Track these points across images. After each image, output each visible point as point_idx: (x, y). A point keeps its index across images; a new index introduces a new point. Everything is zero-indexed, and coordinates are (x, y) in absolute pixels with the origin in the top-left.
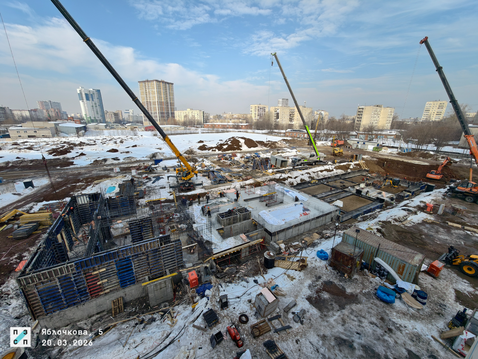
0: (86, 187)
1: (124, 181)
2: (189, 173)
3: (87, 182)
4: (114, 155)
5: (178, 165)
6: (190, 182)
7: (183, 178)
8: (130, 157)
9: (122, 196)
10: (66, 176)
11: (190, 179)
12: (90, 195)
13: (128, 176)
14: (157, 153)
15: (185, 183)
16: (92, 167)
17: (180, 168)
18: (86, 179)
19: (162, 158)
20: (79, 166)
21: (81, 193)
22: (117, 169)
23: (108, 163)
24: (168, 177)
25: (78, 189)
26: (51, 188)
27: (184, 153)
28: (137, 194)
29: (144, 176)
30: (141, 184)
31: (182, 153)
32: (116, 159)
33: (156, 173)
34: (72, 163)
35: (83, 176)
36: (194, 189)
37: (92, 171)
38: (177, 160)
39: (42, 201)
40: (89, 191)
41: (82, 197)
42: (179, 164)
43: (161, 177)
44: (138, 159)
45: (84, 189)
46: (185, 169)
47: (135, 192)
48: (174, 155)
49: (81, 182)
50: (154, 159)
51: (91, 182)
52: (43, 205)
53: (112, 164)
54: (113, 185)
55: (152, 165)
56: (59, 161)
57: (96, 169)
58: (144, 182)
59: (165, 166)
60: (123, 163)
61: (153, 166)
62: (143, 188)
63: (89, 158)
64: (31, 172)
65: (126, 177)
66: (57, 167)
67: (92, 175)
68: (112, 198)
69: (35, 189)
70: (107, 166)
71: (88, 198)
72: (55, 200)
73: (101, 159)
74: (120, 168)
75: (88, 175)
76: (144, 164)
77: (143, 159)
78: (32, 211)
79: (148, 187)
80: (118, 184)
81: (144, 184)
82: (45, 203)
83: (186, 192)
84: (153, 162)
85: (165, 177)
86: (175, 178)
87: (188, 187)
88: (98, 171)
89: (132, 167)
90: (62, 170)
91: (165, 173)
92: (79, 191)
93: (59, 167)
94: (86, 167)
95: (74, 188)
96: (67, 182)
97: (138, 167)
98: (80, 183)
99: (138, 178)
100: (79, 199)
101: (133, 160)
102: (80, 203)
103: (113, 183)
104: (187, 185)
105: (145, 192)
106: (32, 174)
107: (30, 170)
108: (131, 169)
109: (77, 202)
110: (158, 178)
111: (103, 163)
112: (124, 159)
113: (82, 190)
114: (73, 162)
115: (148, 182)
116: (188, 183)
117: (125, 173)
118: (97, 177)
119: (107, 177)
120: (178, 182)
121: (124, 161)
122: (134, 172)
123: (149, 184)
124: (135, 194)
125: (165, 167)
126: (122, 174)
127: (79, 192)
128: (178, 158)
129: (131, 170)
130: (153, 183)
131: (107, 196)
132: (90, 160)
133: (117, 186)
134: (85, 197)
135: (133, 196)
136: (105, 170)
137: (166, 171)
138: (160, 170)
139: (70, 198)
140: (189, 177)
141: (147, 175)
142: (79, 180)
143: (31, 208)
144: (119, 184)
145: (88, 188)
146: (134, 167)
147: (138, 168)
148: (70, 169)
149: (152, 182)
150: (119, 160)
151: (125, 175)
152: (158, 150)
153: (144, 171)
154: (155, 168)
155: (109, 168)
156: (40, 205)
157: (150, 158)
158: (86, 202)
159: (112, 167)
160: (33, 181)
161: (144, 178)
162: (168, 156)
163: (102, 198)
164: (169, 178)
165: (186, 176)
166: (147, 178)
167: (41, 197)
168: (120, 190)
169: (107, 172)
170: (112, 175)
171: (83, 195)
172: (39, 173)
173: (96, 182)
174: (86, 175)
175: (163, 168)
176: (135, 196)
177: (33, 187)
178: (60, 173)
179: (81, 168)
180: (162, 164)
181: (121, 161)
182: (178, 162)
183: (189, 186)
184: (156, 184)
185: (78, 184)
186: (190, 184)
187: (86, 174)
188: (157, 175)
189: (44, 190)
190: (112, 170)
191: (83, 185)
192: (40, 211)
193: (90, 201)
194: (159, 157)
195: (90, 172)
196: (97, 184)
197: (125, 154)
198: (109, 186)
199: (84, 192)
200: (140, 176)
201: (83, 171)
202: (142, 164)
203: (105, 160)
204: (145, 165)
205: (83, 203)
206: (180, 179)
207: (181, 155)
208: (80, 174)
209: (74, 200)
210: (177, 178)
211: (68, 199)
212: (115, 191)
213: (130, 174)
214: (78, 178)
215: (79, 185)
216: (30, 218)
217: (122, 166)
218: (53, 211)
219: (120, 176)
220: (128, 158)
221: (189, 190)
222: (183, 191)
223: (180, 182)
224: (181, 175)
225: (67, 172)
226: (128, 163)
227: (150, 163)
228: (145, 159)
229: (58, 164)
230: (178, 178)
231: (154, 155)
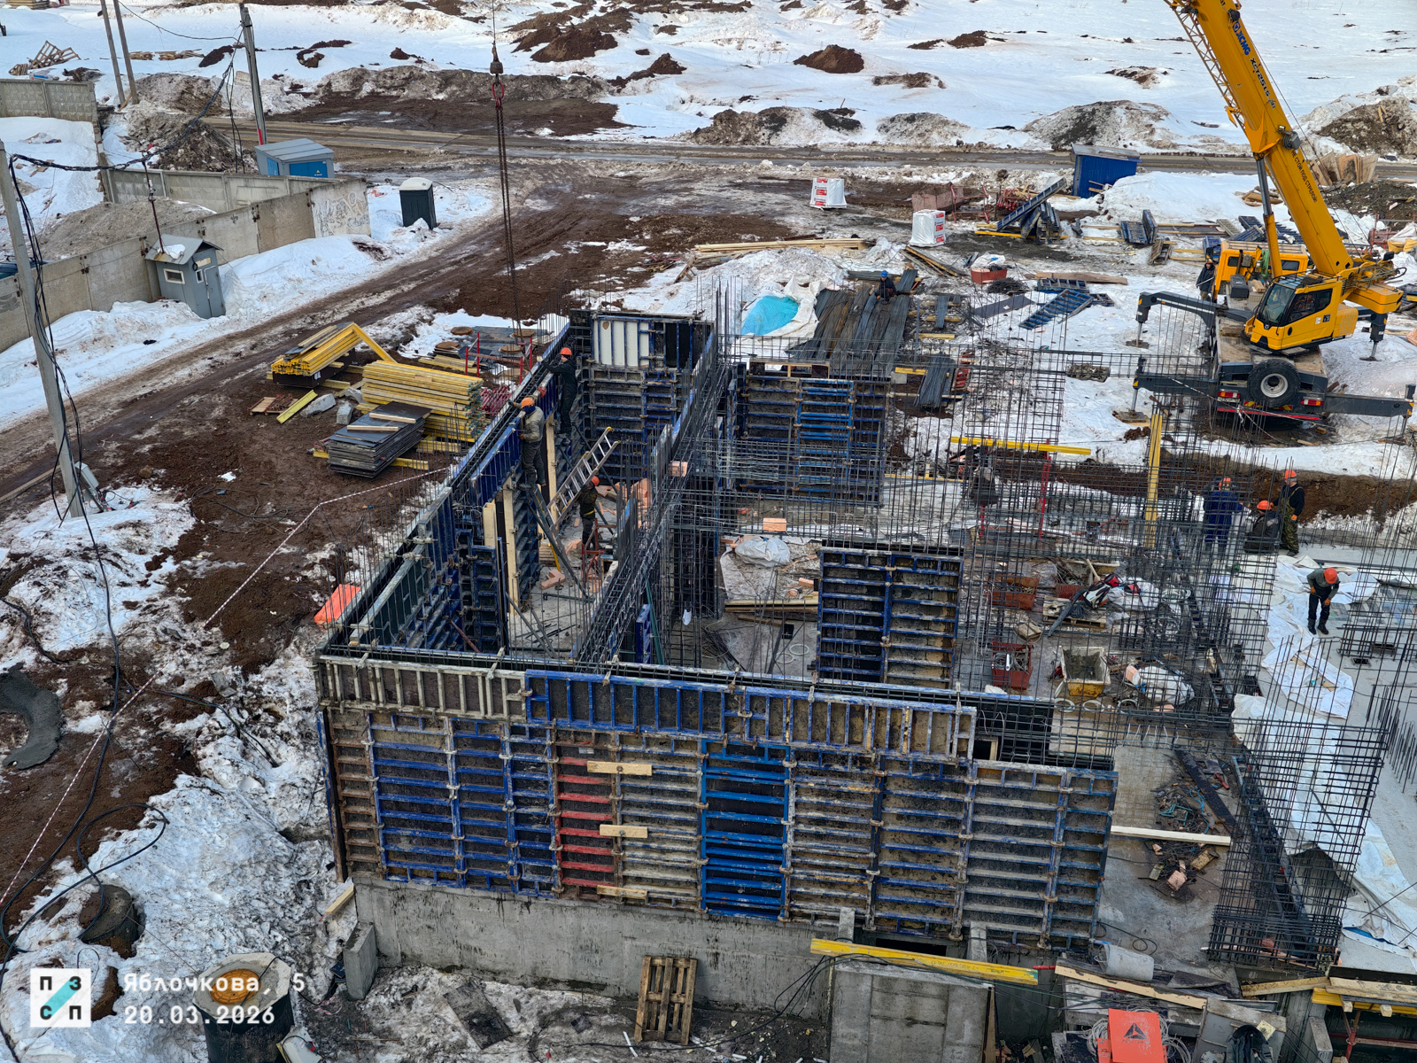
0: (649, 275)
1: (852, 276)
2: (1321, 300)
3: (659, 245)
4: (835, 89)
5: (1245, 221)
6: (1304, 367)
7: (1258, 331)
8: (924, 116)
9: (820, 371)
10: (568, 189)
11: (1312, 349)
12: (658, 326)
13: (883, 244)
14: (1109, 107)
15: (1264, 369)
16: (702, 156)
17: (1251, 249)
18: (659, 222)
19: (1141, 147)
20: (635, 138)
21: (618, 304)
22: (832, 192)
23: (789, 138)
24: (1148, 301)
25: (610, 273)
26: (498, 242)
27: (1325, 132)
28: (914, 382)
29: (983, 261)
30: (953, 316)
31: (1301, 129)
32: (839, 119)
33: (1064, 257)
34: (606, 116)
35: (648, 202)
36: (1324, 435)
37: (698, 177)
38: (1251, 182)
39: (450, 309)
40: (661, 296)
41: (619, 327)
42: (1258, 213)
43: (1094, 289)
44: (970, 138)
45: (638, 281)
46: (1295, 264)
47: (903, 360)
48: (1235, 137)
49: (628, 236)
50: (1080, 147)
51: (680, 245)
52: (455, 331)
53: (811, 152)
54: (788, 291)
55: (1055, 190)
56: (553, 93)
57: (718, 173)
58: (976, 305)
59: (1146, 214)
60: (874, 155)
61: (1059, 203)
62: (956, 345)
63: (698, 94)
64: (437, 142)
65: (872, 254)
66: (541, 126)
67: (689, 205)
68: (769, 367)
69: (439, 238)
70: (778, 162)
71: (645, 340)
72: (505, 316)
73: (754, 108)
74: (851, 182)
75: (670, 201)
76: (1002, 175)
77: (1002, 140)
78: (408, 353)
79: (992, 347)
80: (816, 287)
81: (972, 318)
82: (461, 318)
83: (1251, 443)
84: (1069, 175)
85: (1126, 297)
86: (1194, 324)
87: (1279, 405)
88: (725, 180)
89: (920, 187)
90: (557, 147)
91: (1133, 269)
92: (610, 288)
93: (545, 132)
94: (670, 150)
95: (590, 267)
96: (566, 225)
97: (960, 196)
98: (624, 245)
99: (945, 271)
100: (606, 333)
101: (937, 140)
102: (607, 361)
103: (788, 274)
104: (1277, 393)
105: (964, 378)
106: (437, 149)
107: (435, 128)
108: (915, 199)
109: (592, 352)
110: (1073, 297)
111: (763, 133)
112: (884, 128)
113: (627, 286)
114: (615, 108)
115: (996, 309)
116: (1290, 373)
117: (870, 223)
118: (714, 218)
119: (767, 229)
120: (1208, 349)
121: (881, 139)
122: (925, 225)
123: (1005, 326)
124: (900, 375)
125: (1147, 224)
126: (854, 223)
127: (611, 297)
128: (1261, 161)
129: (910, 206)
130: (1028, 324)
131: (744, 350)
132: (695, 108)
133: (808, 298)
134: (632, 328)
135: (883, 384)
136: (765, 185)
137: (1141, 256)
138: (1098, 234)
139: (567, 320)
140: (1308, 328)
141: (1001, 259)
142: (624, 220)
143: (410, 333)
144: (824, 291)
145: (661, 279)
146: (937, 190)
147: (957, 205)
148: (594, 146)
149: (1024, 313)
150: (853, 126)
151: (866, 234)
152: (1127, 89)
153: (989, 227)
154: (1072, 217)
155: (787, 171)
156: (442, 327)
157: (1056, 141)
158: (633, 363)
159: (804, 171)
160: (438, 192)
161: (978, 278)
162: (1187, 139)
163: (717, 356)
164: (1154, 311)
165: (1284, 320)
166: (1000, 282)
167: (452, 284)
168: (819, 331)
169: (773, 199)
170: (797, 222)
171: (627, 316)
172: (465, 150)
173: (702, 251)
174: (662, 202)
175: (1124, 228)
176: (897, 387)
177: (432, 224)
178: (548, 167)
179: (644, 150)
180: (1126, 197)
181: (868, 136)
182: (1250, 199)
183: (1292, 399)
184: (1049, 334)
185: (612, 246)
186: (1304, 383)
187: (662, 190)
188: (1066, 270)
189: (470, 249)
190: (800, 187)
191: (634, 259)
192: (442, 360)
193: (653, 362)
194: (1120, 139)
195: (685, 181)
196: (703, 265)
197: (897, 89)
198: (764, 293)
199: (635, 300)
200: (960, 263)
201: (650, 172)
202: (989, 171)
203: (776, 119)
204: (1010, 184)
205: (620, 362)
206: (1228, 335)
207: (1288, 141)
208: (631, 186)
209: (581, 333)
210: (1209, 321)
211: (555, 324)
212: (789, 328)
213: (899, 234)
214: (621, 212)
215: (619, 254)
216: (399, 383)
217: (868, 172)
218: (484, 370)
219: (838, 236)
220: (911, 119)
221: (1282, 429)
222: (1226, 425)
223: (1230, 354)
224: (1252, 304)
225: (575, 167)
226: (903, 158)
227: (1045, 178)
228: (1020, 141)
229: (545, 109)
230: (1222, 324)
231: (1085, 124)
